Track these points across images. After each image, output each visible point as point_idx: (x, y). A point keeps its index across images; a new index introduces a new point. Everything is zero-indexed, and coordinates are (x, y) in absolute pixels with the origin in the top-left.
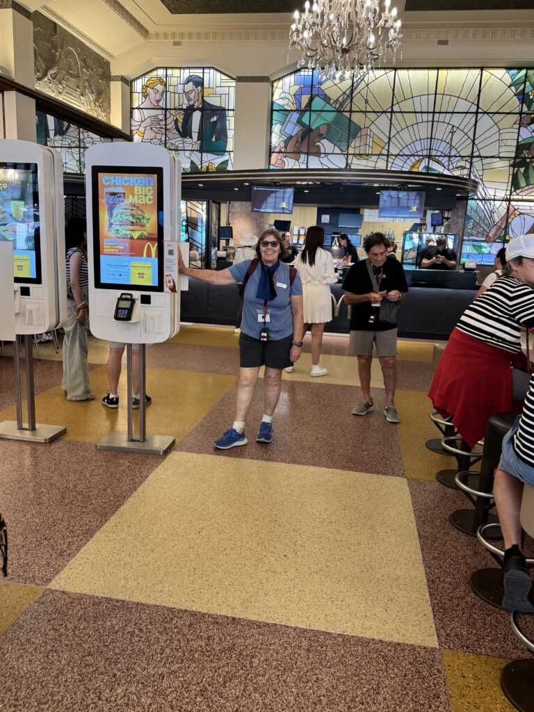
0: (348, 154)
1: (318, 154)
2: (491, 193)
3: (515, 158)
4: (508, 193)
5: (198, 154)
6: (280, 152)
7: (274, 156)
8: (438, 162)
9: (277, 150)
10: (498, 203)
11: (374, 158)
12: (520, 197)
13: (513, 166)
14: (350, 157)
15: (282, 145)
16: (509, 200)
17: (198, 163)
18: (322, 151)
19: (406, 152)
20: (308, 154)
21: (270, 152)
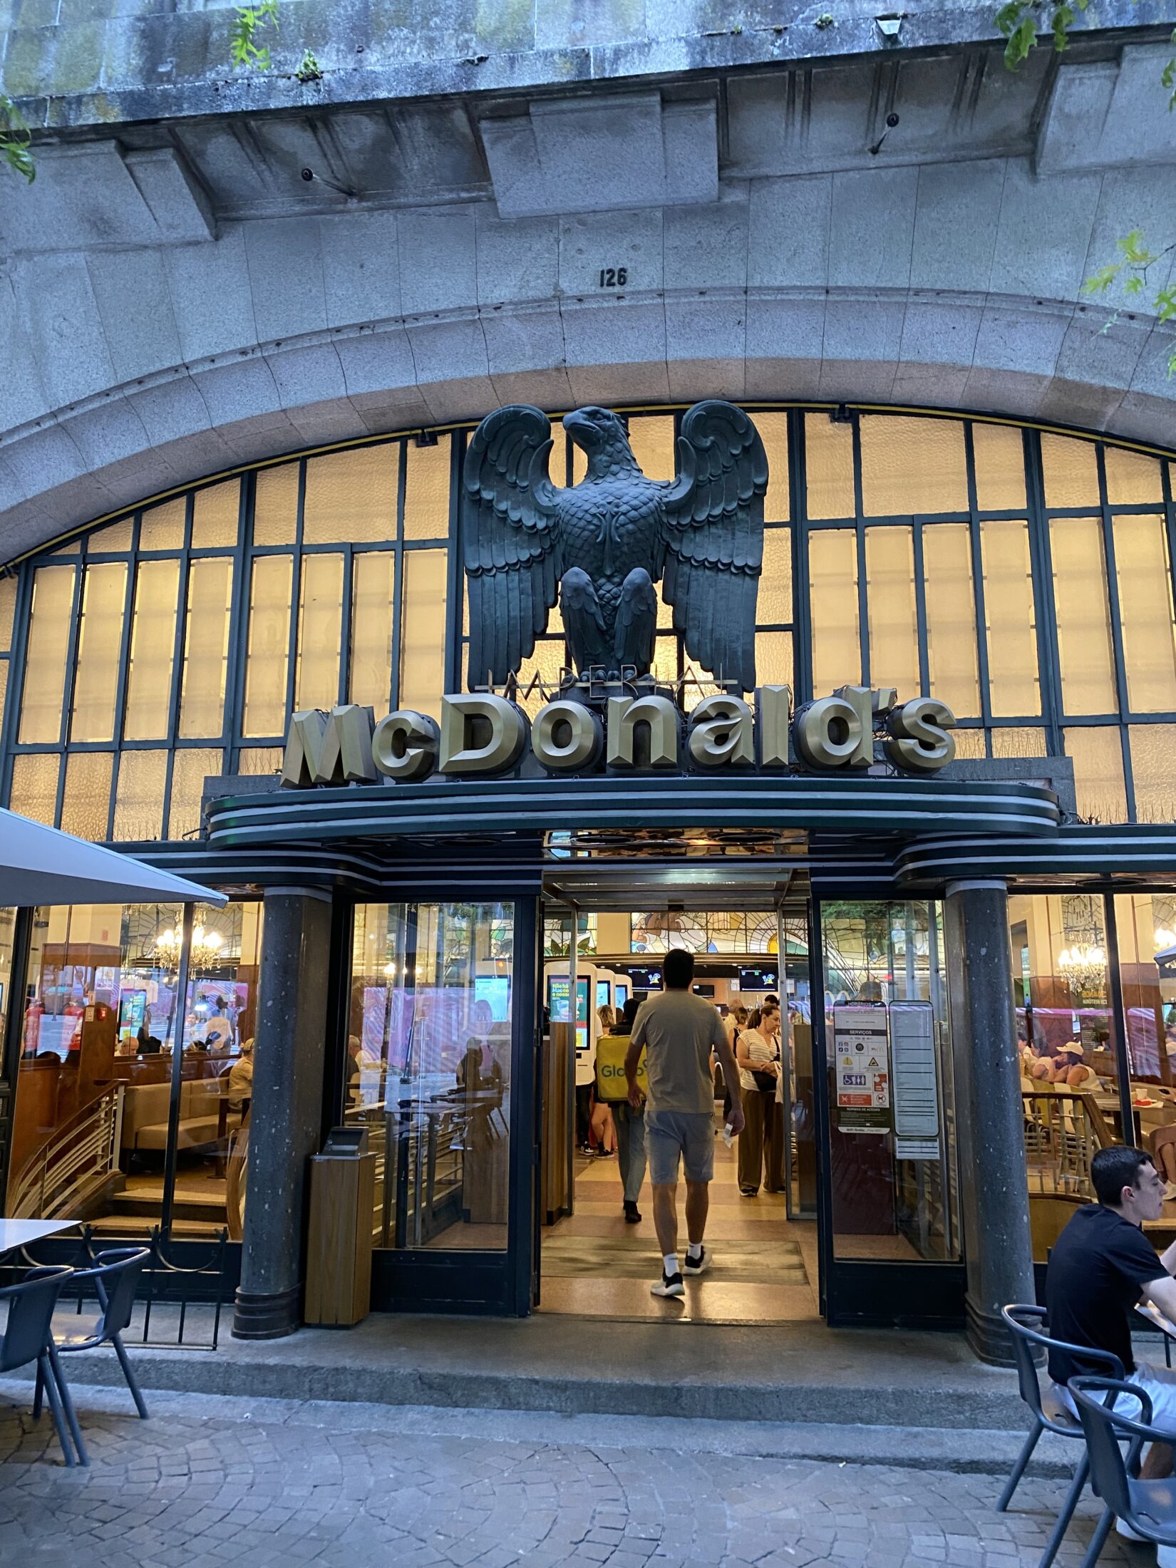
0: (707, 929)
1: (678, 929)
2: (849, 963)
3: (866, 930)
4: (866, 962)
5: (559, 933)
6: (641, 929)
7: (635, 932)
8: (795, 935)
9: (638, 927)
10: (857, 972)
11: (733, 933)
12: (877, 966)
13: (867, 937)
14: (710, 932)
15: (643, 922)
16: (867, 969)
17: (558, 941)
18: (682, 927)
19: (763, 926)
20: (669, 930)
21: (632, 930)
